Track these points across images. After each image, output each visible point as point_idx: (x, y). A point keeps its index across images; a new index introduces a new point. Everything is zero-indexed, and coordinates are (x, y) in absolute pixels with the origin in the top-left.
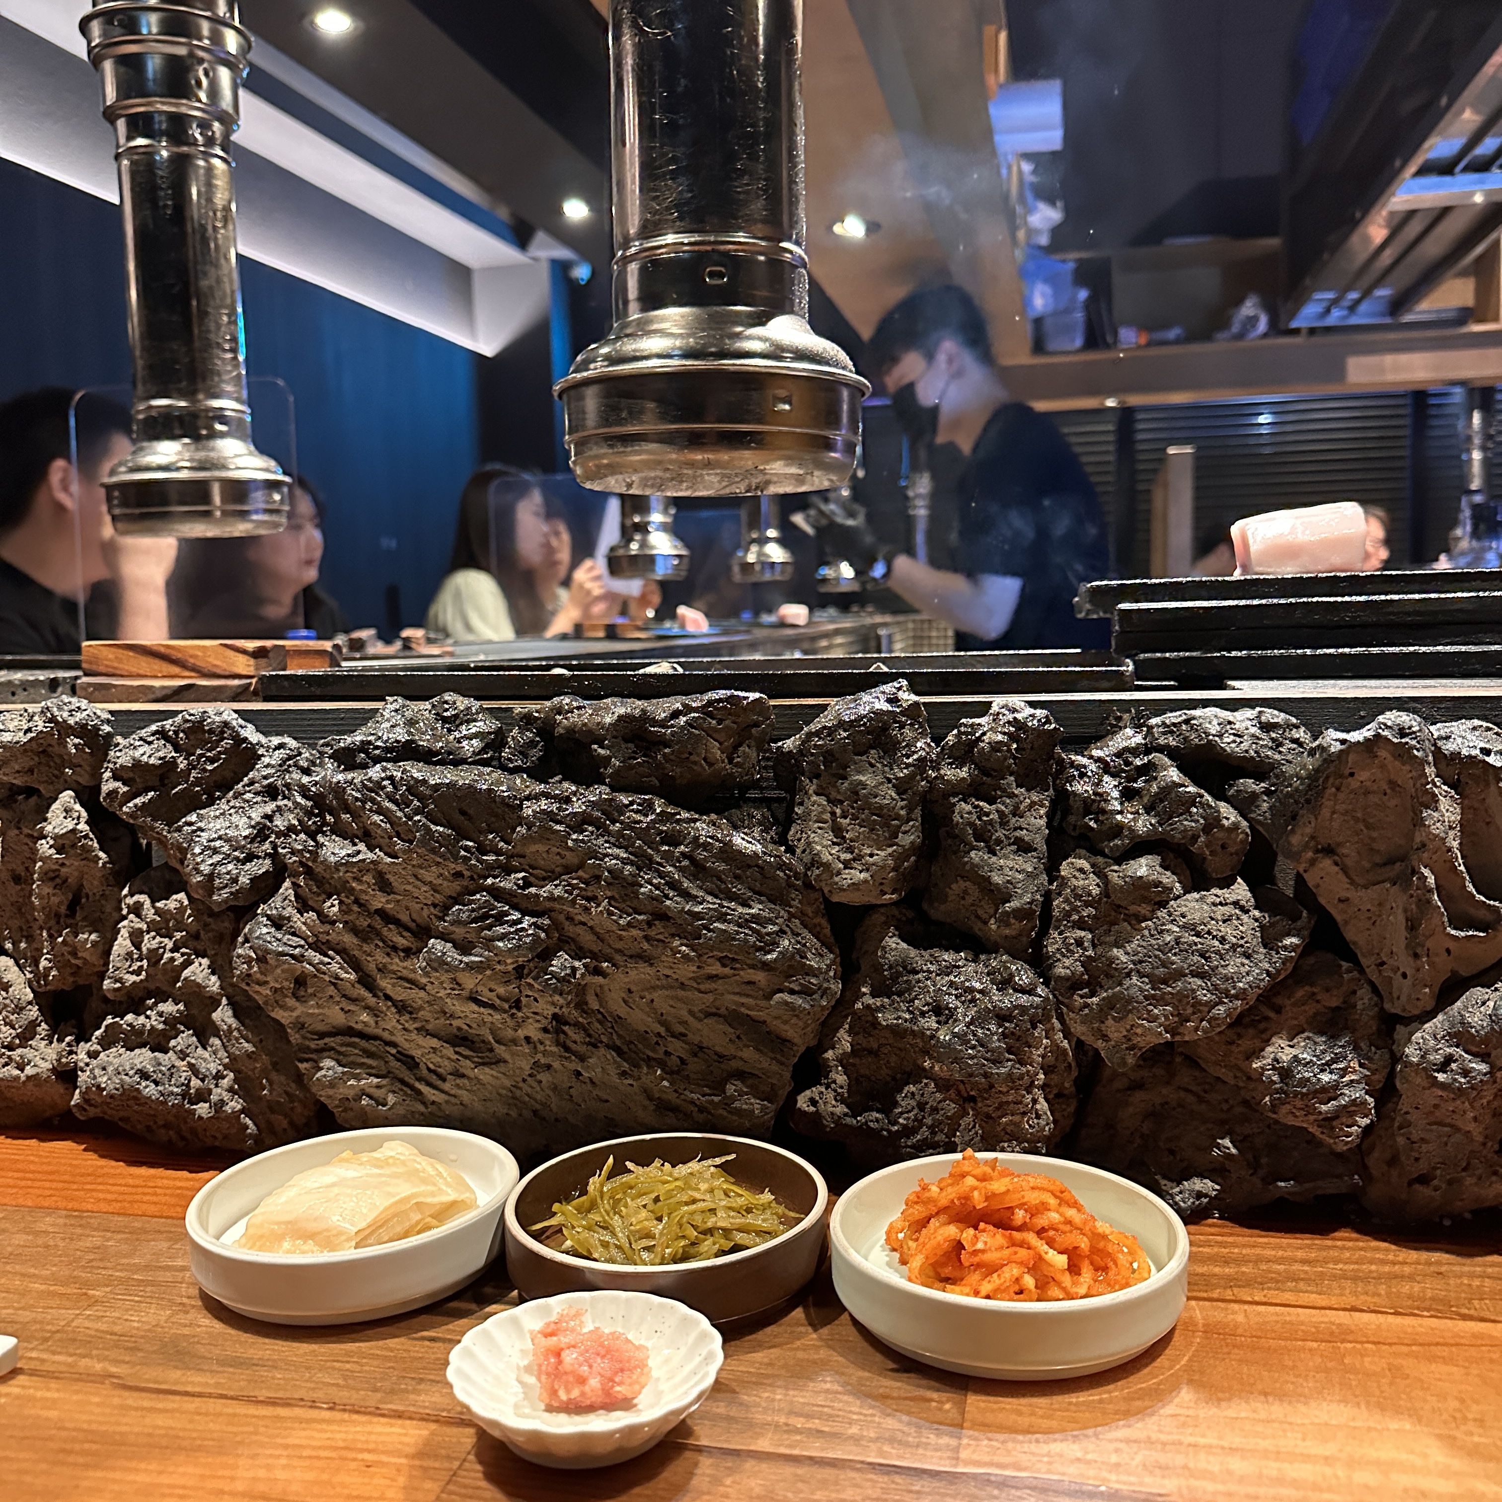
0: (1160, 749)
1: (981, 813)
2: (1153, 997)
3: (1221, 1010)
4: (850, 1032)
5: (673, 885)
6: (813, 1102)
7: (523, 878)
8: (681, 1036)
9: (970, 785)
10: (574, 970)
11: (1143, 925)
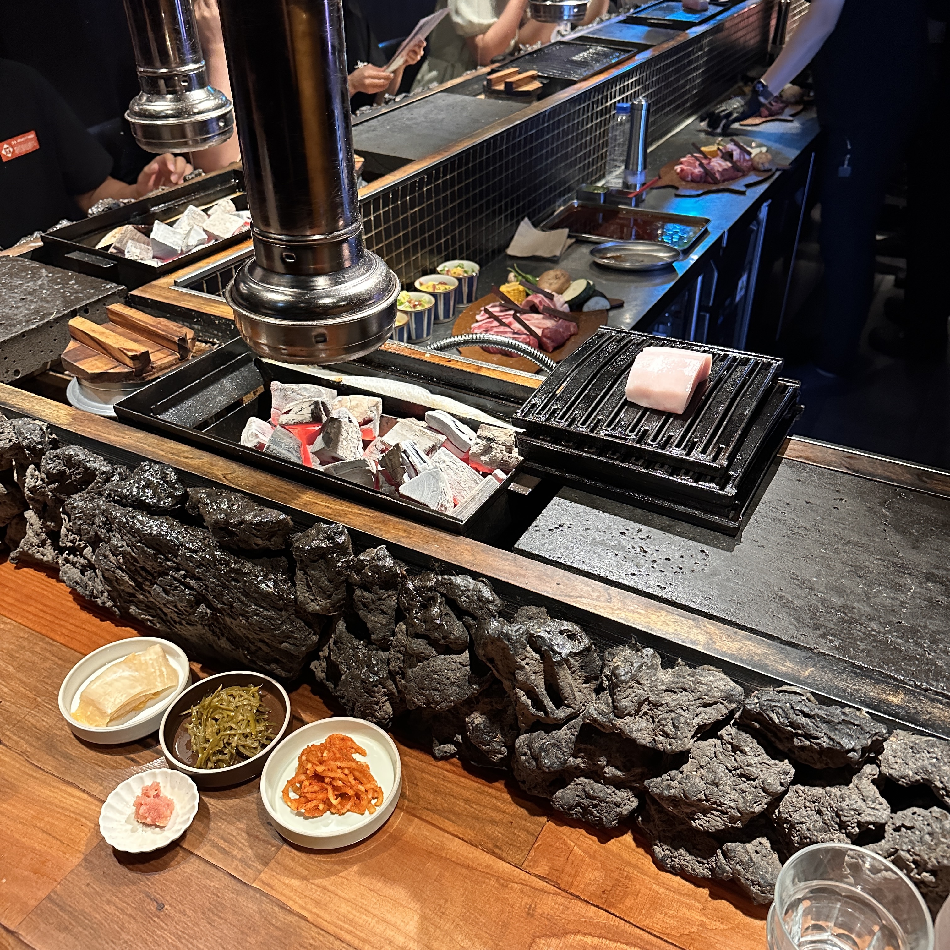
0: (440, 592)
3: (444, 705)
5: (237, 598)
6: (316, 668)
8: (253, 643)
11: (419, 664)
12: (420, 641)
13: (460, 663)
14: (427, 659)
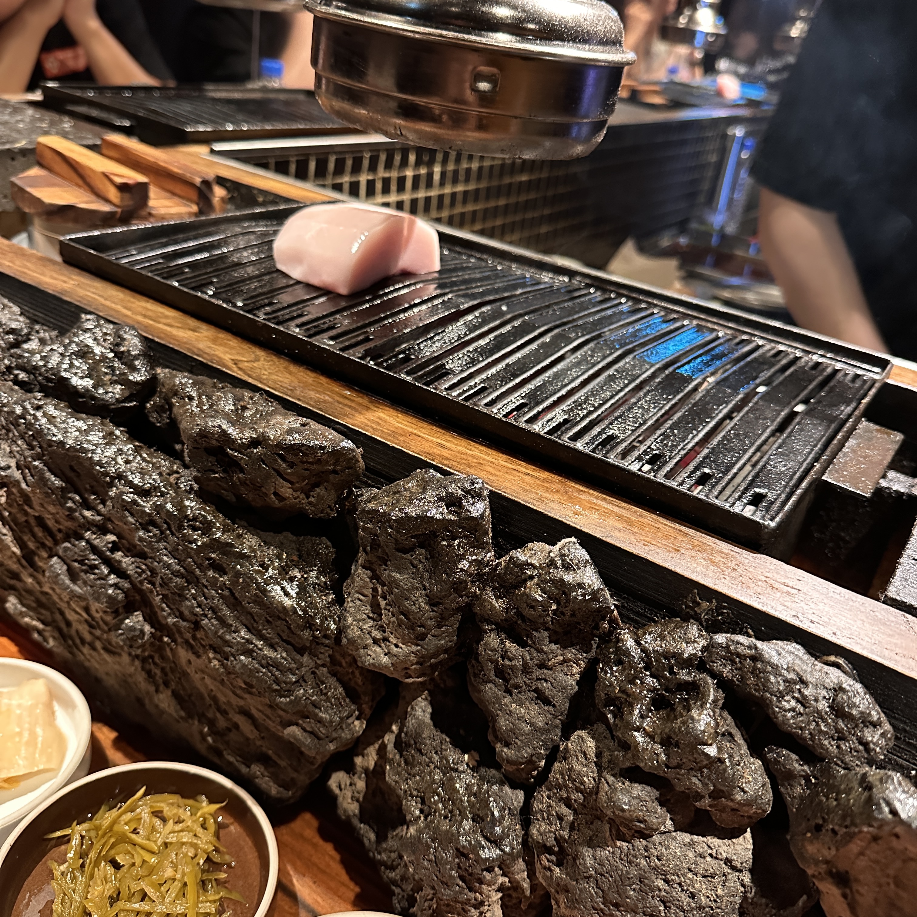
0: (713, 675)
5: (213, 608)
6: (340, 787)
11: (618, 843)
12: (638, 790)
13: (728, 861)
14: (646, 837)
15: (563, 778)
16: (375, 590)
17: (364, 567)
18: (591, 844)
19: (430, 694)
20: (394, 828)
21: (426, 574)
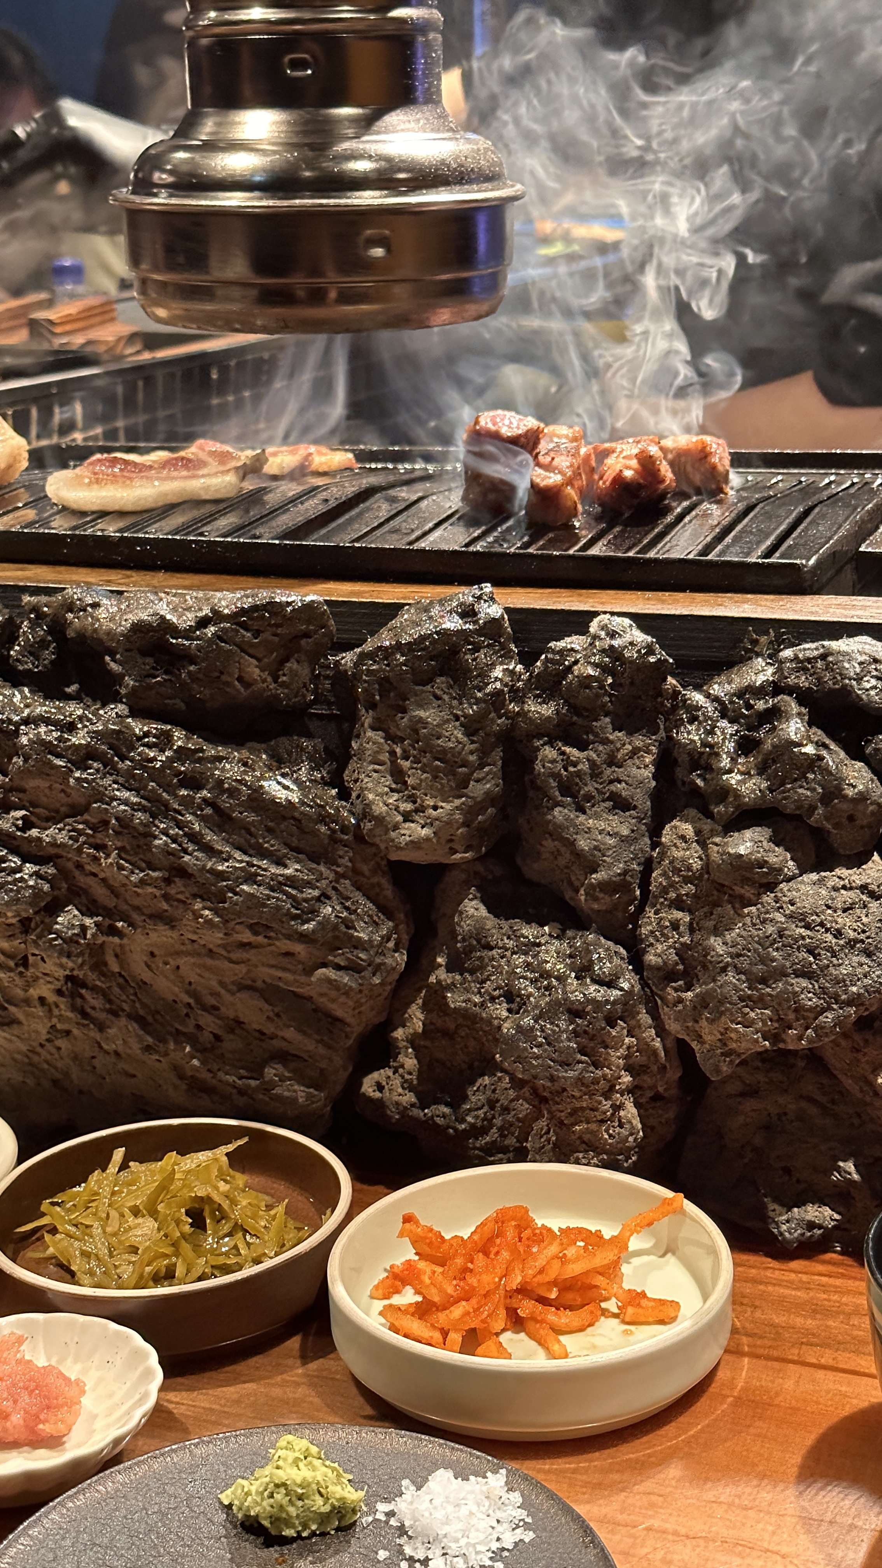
0: (790, 690)
1: (568, 762)
2: (749, 997)
3: (828, 1018)
4: (425, 1008)
5: (194, 838)
6: (380, 1087)
7: (23, 818)
8: (213, 1010)
9: (558, 725)
10: (84, 928)
11: (746, 911)
12: (749, 834)
13: (864, 889)
14: (772, 887)
15: (668, 878)
16: (393, 753)
17: (374, 728)
18: (717, 931)
19: (479, 888)
20: (473, 1083)
21: (455, 703)
